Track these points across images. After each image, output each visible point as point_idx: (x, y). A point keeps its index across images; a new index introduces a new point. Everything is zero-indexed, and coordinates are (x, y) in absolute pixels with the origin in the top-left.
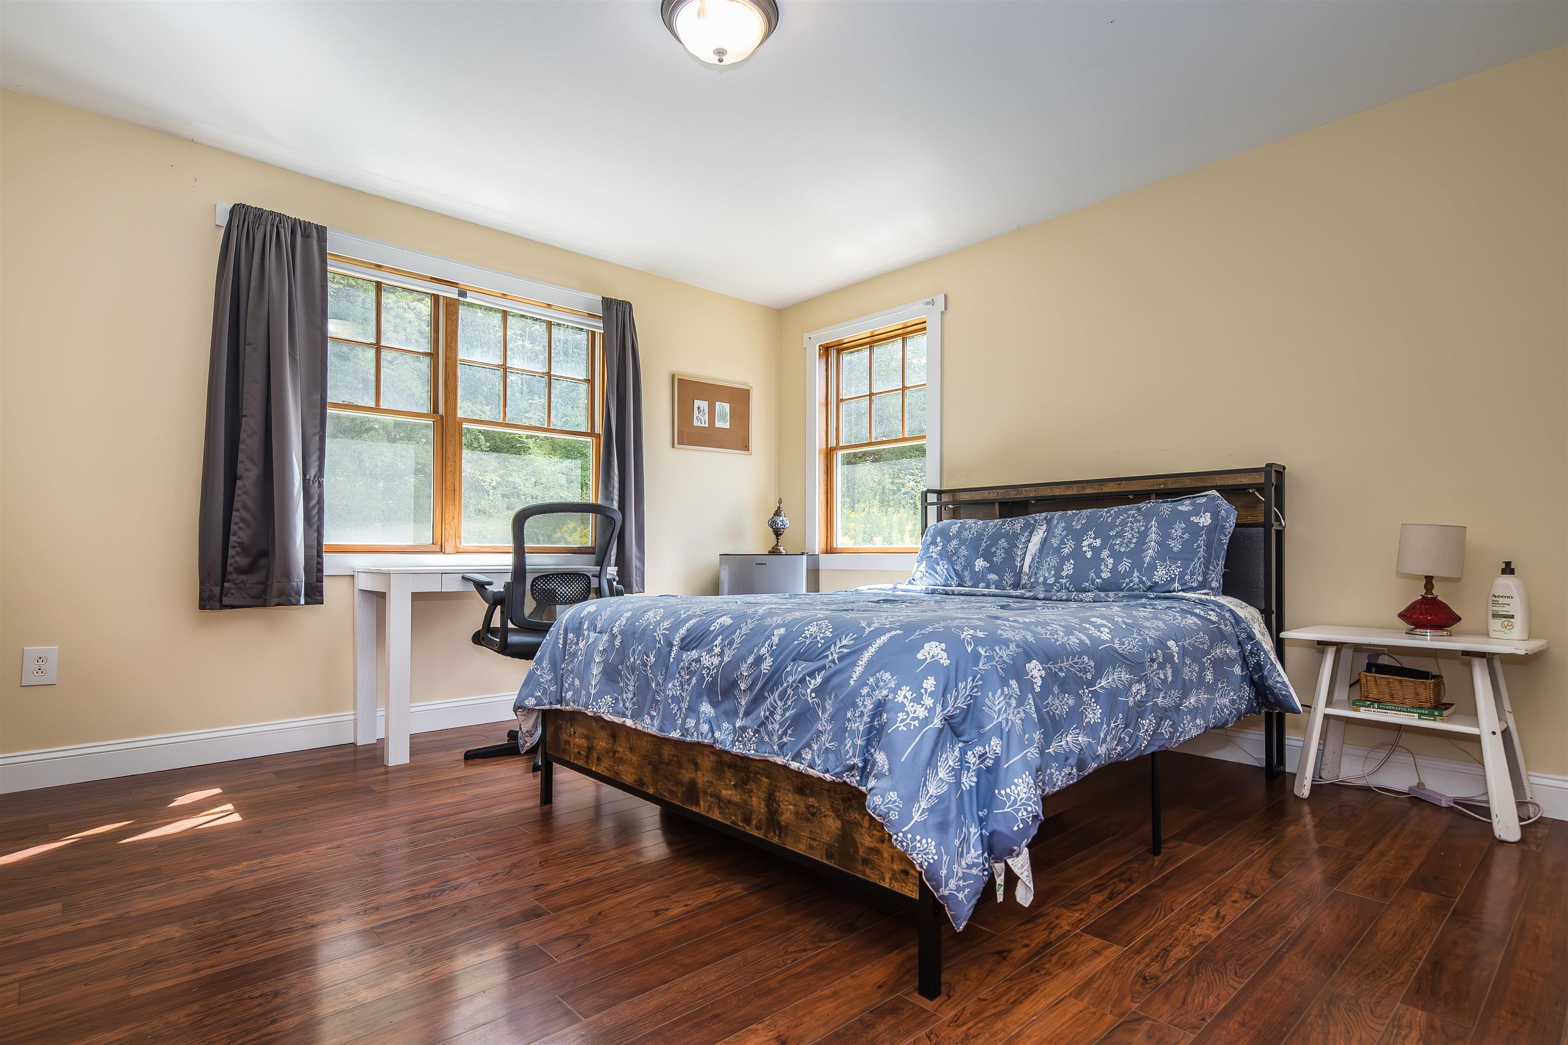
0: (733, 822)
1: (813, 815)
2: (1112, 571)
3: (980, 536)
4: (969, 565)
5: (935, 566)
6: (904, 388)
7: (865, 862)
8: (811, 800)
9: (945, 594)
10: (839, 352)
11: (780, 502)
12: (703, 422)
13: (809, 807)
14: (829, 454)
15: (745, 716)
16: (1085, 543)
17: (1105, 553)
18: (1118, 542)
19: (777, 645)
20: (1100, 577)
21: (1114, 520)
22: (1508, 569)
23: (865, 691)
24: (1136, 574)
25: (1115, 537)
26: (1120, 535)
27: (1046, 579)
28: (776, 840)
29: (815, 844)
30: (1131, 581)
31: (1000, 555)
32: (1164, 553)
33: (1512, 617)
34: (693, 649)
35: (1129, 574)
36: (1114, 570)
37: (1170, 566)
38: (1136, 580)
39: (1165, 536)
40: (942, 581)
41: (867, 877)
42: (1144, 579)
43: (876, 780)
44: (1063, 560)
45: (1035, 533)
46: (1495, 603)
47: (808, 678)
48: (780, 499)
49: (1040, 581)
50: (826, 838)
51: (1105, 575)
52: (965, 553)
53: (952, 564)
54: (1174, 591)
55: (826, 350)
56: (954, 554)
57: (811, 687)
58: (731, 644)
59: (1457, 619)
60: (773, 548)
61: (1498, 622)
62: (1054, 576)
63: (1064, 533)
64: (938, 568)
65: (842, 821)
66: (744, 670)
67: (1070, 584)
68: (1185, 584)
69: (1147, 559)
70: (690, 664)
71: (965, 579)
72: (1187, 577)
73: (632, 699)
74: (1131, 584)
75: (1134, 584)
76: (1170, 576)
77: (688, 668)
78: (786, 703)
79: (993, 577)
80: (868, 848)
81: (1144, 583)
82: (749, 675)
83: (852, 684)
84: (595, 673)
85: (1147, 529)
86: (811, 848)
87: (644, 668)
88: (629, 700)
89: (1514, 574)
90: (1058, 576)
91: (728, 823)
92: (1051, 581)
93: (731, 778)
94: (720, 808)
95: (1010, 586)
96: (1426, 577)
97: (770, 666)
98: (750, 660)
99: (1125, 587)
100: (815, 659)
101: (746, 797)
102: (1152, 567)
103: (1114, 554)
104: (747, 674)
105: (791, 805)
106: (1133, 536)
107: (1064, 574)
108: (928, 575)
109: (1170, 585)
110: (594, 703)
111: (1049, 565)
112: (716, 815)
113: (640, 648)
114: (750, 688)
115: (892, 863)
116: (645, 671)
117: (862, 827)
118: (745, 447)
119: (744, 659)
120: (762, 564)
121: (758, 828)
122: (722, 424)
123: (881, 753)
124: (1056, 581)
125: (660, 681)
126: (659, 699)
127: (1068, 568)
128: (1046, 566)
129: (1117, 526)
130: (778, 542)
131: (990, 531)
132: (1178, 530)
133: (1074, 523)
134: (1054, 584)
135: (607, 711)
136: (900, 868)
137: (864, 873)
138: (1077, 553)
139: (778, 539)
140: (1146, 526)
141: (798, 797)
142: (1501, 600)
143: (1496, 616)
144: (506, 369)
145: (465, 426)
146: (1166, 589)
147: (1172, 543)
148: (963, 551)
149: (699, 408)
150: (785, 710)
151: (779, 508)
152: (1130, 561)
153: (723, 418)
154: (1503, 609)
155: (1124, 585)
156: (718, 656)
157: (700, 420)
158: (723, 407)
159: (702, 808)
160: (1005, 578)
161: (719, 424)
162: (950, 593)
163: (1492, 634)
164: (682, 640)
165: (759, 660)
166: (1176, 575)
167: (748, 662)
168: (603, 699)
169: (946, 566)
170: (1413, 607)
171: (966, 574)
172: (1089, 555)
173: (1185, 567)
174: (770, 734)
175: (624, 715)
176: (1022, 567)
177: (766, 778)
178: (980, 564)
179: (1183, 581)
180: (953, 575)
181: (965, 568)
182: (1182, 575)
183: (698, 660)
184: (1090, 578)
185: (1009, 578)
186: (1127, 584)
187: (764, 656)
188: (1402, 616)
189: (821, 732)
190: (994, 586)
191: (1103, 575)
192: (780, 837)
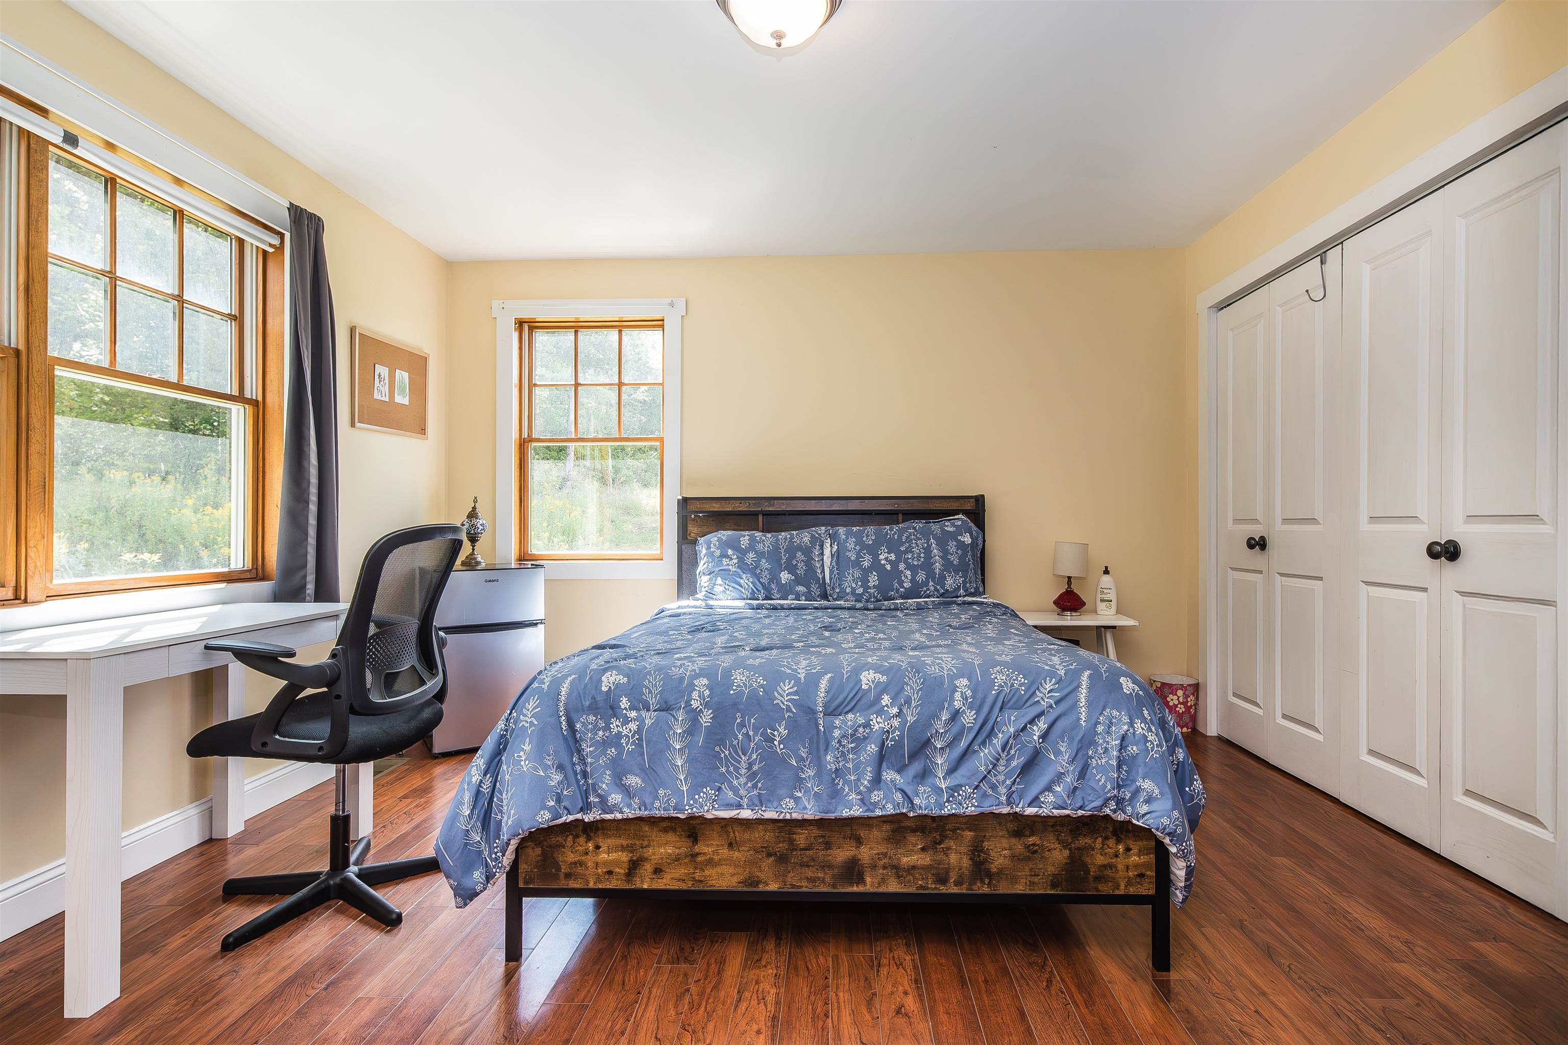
0: (921, 887)
1: (1035, 852)
2: (911, 581)
3: (776, 548)
4: (774, 578)
5: (738, 579)
6: (620, 384)
7: (1098, 879)
8: (1031, 840)
9: (773, 609)
10: (531, 329)
11: (475, 501)
12: (383, 394)
13: (1027, 847)
14: (523, 445)
15: (948, 775)
16: (881, 557)
17: (902, 566)
18: (910, 557)
19: (972, 697)
20: (903, 587)
21: (900, 537)
22: (1106, 572)
23: (1100, 729)
24: (931, 583)
25: (906, 552)
26: (909, 550)
27: (854, 590)
28: (985, 890)
29: (1036, 880)
30: (928, 589)
31: (802, 567)
32: (948, 565)
33: (1111, 601)
34: (847, 713)
35: (926, 584)
36: (913, 580)
37: (956, 577)
38: (932, 588)
39: (945, 553)
40: (749, 594)
41: (1102, 891)
42: (938, 587)
43: (1147, 805)
44: (866, 572)
45: (825, 546)
46: (1102, 593)
47: (1028, 726)
48: (476, 498)
49: (848, 591)
50: (1051, 869)
51: (907, 585)
52: (767, 566)
53: (758, 577)
54: (960, 596)
55: (520, 323)
56: (756, 567)
57: (1037, 734)
58: (908, 701)
59: (1084, 604)
60: (467, 557)
61: (1104, 604)
62: (861, 586)
63: (858, 548)
64: (742, 581)
65: (1070, 850)
66: (940, 726)
67: (878, 594)
68: (967, 590)
69: (937, 571)
70: (856, 730)
71: (772, 592)
72: (968, 585)
73: (746, 784)
74: (928, 592)
75: (930, 592)
76: (957, 585)
77: (852, 736)
78: (1009, 753)
79: (801, 588)
80: (1100, 866)
81: (938, 591)
82: (946, 732)
83: (1084, 725)
84: (680, 764)
85: (929, 546)
86: (1032, 884)
87: (768, 744)
88: (742, 786)
89: (1109, 574)
90: (866, 587)
91: (912, 890)
92: (860, 591)
93: (916, 841)
94: (899, 878)
95: (818, 597)
96: (1068, 577)
97: (974, 719)
98: (945, 716)
99: (923, 595)
100: (1024, 705)
101: (941, 856)
102: (942, 578)
103: (909, 567)
104: (943, 731)
105: (1006, 850)
106: (920, 551)
107: (871, 584)
108: (731, 589)
109: (957, 591)
110: (691, 802)
111: (853, 576)
112: (893, 887)
113: (752, 720)
114: (950, 745)
115: (1127, 872)
116: (771, 747)
117: (1093, 849)
118: (423, 431)
119: (935, 716)
120: (493, 581)
121: (958, 883)
122: (402, 399)
123: (1146, 781)
124: (865, 591)
125: (803, 755)
126: (804, 776)
127: (873, 580)
128: (850, 578)
129: (905, 543)
130: (473, 550)
131: (783, 546)
132: (952, 546)
133: (865, 539)
134: (863, 594)
135: (711, 808)
136: (1136, 873)
137: (1097, 889)
138: (876, 565)
139: (473, 546)
140: (927, 543)
141: (1014, 841)
142: (1105, 591)
143: (1102, 601)
144: (116, 280)
145: (59, 372)
146: (954, 595)
147: (951, 558)
148: (764, 564)
149: (379, 376)
150: (1009, 761)
151: (474, 508)
152: (924, 573)
153: (402, 392)
154: (1107, 596)
155: (923, 593)
156: (896, 717)
157: (381, 393)
158: (402, 376)
159: (870, 885)
160: (812, 589)
161: (398, 399)
162: (779, 607)
163: (1099, 612)
164: (825, 706)
165: (956, 715)
166: (961, 584)
167: (944, 719)
168: (702, 794)
169: (751, 580)
170: (1061, 597)
171: (773, 586)
172: (888, 567)
173: (964, 576)
174: (994, 787)
175: (739, 806)
176: (824, 578)
177: (970, 831)
178: (785, 576)
179: (966, 588)
180: (760, 588)
181: (771, 580)
182: (964, 582)
183: (867, 725)
184: (895, 587)
185: (815, 590)
186: (925, 592)
187: (961, 710)
188: (1055, 603)
189: (1063, 774)
190: (804, 598)
191: (905, 585)
192: (989, 884)
